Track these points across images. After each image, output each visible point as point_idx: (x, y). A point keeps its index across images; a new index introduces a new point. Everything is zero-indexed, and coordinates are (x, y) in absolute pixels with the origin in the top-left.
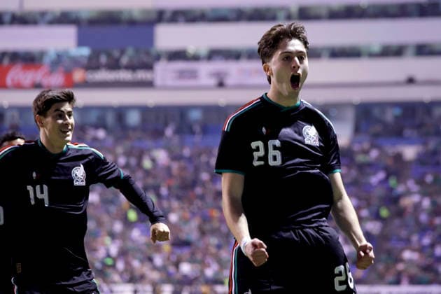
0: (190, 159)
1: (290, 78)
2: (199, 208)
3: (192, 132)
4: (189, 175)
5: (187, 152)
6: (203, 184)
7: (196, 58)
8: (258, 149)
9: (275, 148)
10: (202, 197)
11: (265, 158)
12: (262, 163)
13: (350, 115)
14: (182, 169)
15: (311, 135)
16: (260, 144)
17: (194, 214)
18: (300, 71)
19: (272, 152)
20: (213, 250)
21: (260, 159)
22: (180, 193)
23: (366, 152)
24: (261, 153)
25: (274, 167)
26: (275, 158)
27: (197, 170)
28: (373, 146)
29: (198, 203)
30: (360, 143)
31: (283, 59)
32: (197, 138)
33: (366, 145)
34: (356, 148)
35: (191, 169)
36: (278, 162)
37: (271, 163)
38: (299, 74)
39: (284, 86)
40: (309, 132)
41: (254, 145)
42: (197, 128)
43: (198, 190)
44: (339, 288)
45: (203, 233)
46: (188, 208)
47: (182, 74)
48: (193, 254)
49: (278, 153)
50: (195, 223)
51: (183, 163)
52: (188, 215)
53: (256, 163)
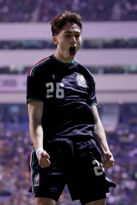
0: (11, 139)
1: (69, 49)
2: (16, 171)
3: (12, 121)
4: (10, 149)
5: (8, 134)
6: (19, 155)
7: (15, 73)
8: (50, 88)
9: (61, 88)
10: (18, 164)
11: (54, 93)
12: (52, 96)
13: (116, 111)
14: (5, 145)
15: (81, 80)
16: (51, 84)
17: (12, 174)
18: (75, 45)
19: (58, 90)
20: (25, 198)
21: (50, 94)
22: (4, 161)
23: (127, 136)
24: (52, 90)
25: (59, 99)
26: (60, 94)
27: (15, 146)
28: (131, 132)
29: (16, 167)
30: (122, 129)
31: (65, 37)
32: (16, 125)
33: (126, 131)
34: (120, 133)
35: (11, 144)
36: (62, 96)
37: (58, 96)
38: (75, 47)
39: (65, 52)
40: (80, 79)
41: (47, 85)
42: (16, 118)
43: (16, 159)
44: (97, 174)
45: (18, 187)
46: (9, 170)
47: (6, 83)
48: (12, 201)
49: (62, 91)
50: (13, 181)
51: (6, 141)
52: (9, 175)
53: (48, 97)
